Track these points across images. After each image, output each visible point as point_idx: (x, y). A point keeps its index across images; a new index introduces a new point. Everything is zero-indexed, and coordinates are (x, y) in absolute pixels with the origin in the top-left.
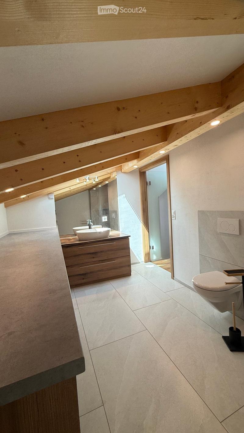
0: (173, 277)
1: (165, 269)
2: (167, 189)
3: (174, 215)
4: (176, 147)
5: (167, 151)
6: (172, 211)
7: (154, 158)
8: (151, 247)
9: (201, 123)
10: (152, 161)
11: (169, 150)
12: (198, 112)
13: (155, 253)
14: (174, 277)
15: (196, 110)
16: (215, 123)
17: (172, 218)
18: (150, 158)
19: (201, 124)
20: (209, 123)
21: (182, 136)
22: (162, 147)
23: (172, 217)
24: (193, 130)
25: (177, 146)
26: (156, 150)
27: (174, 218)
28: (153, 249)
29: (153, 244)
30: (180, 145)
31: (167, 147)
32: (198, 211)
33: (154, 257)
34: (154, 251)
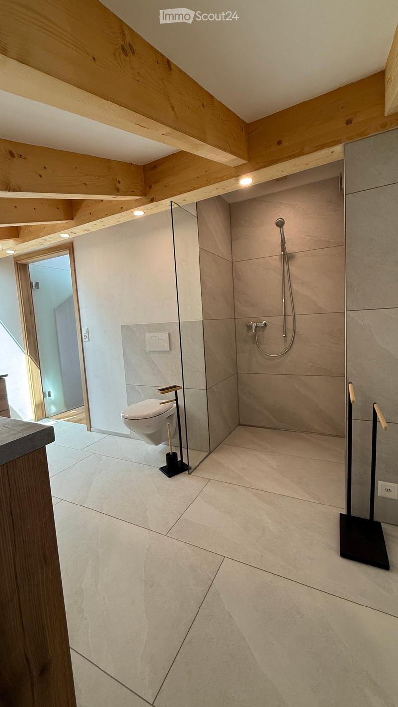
0: (89, 428)
1: (75, 422)
2: (72, 295)
3: (86, 335)
4: (86, 232)
5: (73, 236)
6: (82, 329)
7: (49, 243)
8: (45, 393)
9: (122, 208)
10: (45, 247)
11: (76, 235)
12: (121, 195)
13: (53, 403)
14: (91, 427)
15: (118, 191)
16: (139, 213)
17: (84, 340)
18: (43, 242)
19: (122, 210)
20: (131, 211)
21: (97, 219)
22: (65, 229)
23: (83, 337)
24: (113, 215)
25: (88, 232)
26: (54, 231)
27: (87, 340)
28: (50, 395)
29: (49, 387)
30: (93, 230)
31: (74, 230)
32: (122, 326)
33: (53, 409)
34: (51, 399)
